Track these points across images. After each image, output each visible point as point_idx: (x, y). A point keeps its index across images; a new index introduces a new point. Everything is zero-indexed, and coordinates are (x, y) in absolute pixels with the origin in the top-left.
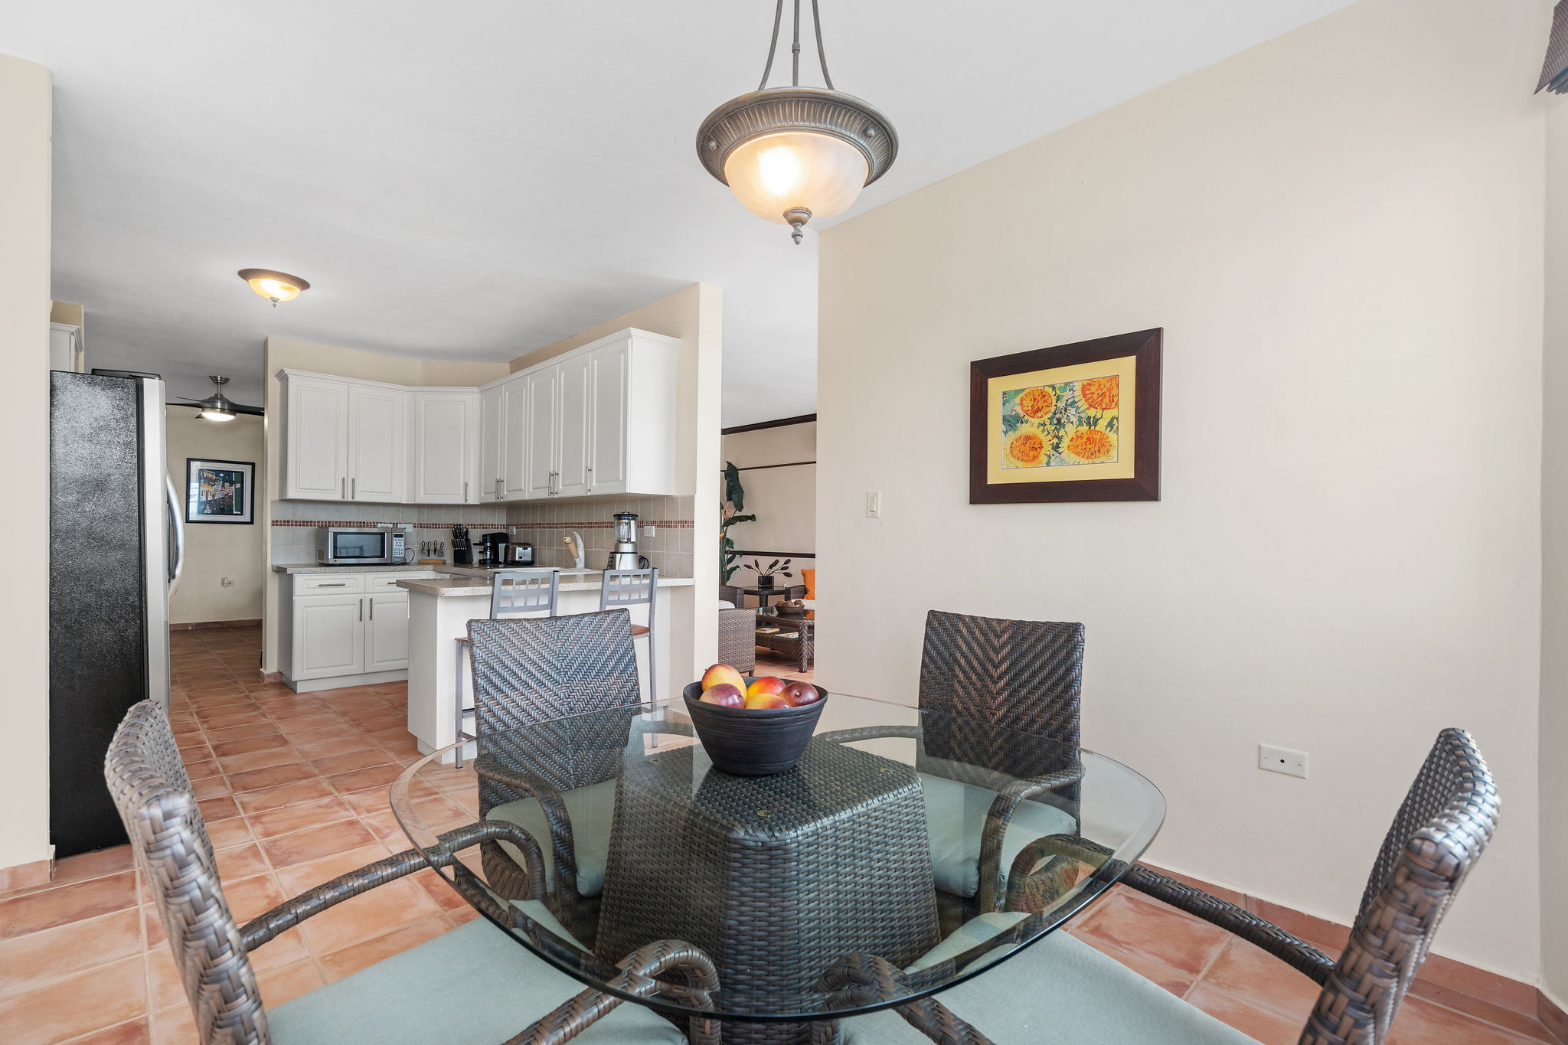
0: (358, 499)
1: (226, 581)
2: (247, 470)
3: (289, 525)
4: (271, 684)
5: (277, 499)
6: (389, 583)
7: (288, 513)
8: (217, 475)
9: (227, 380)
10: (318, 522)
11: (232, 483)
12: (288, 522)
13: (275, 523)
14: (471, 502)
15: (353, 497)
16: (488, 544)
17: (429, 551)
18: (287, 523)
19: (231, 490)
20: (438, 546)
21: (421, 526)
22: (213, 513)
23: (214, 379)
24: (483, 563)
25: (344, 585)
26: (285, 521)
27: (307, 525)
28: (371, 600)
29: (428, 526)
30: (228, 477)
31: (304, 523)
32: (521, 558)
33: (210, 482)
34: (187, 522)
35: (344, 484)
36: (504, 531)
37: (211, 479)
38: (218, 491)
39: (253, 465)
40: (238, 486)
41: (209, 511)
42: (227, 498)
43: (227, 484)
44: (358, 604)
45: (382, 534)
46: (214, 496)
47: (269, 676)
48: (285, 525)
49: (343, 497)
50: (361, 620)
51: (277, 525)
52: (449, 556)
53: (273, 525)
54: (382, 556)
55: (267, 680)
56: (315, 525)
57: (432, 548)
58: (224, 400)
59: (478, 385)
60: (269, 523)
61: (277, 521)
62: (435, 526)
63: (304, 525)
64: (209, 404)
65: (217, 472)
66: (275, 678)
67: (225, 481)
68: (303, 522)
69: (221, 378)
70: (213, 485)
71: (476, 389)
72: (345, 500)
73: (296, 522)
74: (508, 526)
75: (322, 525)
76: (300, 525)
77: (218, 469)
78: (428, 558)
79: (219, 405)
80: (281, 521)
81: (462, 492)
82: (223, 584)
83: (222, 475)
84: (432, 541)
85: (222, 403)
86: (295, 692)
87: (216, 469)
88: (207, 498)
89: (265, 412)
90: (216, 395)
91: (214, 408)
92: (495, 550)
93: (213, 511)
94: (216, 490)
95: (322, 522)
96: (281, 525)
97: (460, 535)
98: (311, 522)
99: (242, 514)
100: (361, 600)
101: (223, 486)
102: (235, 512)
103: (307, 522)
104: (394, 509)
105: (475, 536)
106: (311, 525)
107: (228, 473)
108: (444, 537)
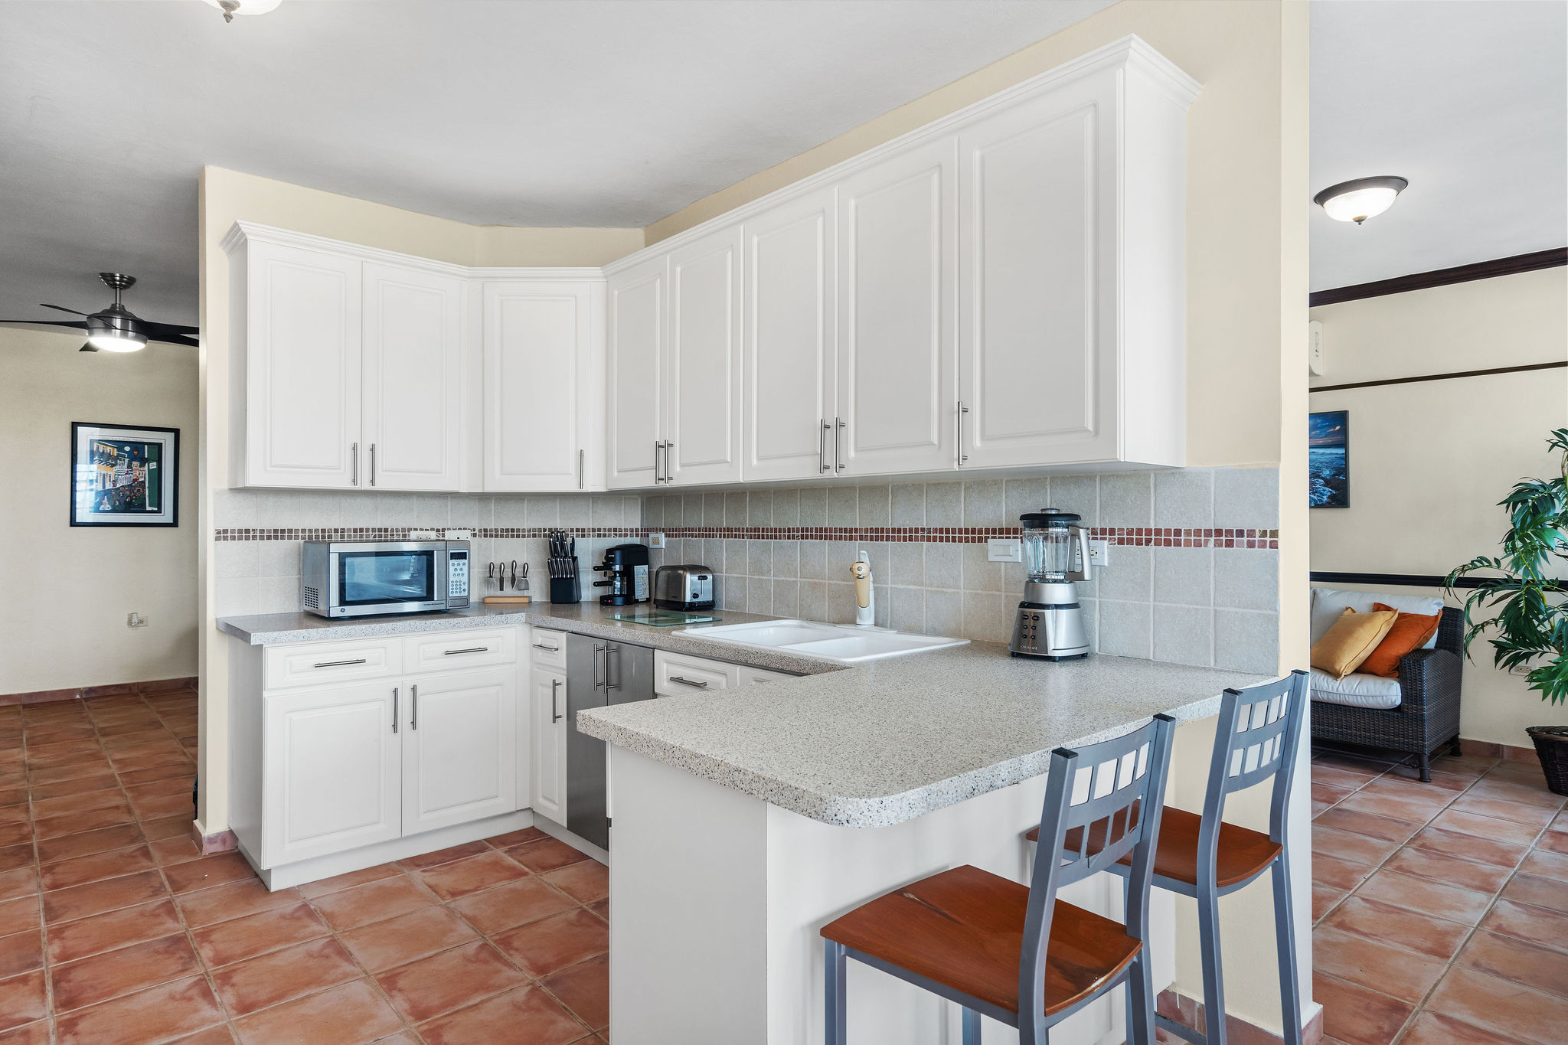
0: (380, 486)
1: (135, 620)
2: (167, 440)
3: (247, 538)
4: (216, 857)
5: (226, 486)
6: (448, 653)
7: (246, 516)
8: (120, 449)
9: (131, 281)
10: (303, 531)
11: (143, 461)
12: (247, 531)
13: (222, 535)
14: (589, 487)
15: (373, 482)
16: (617, 568)
17: (502, 580)
18: (246, 534)
19: (143, 473)
20: (519, 573)
21: (486, 533)
22: (114, 510)
23: (109, 278)
24: (606, 602)
25: (363, 661)
26: (240, 531)
27: (283, 538)
28: (414, 689)
29: (498, 534)
30: (138, 453)
31: (278, 534)
32: (695, 596)
33: (109, 460)
34: (71, 525)
35: (355, 455)
36: (637, 541)
37: (110, 456)
38: (122, 475)
39: (176, 432)
40: (153, 465)
41: (108, 507)
42: (136, 486)
43: (135, 464)
44: (391, 697)
45: (429, 555)
46: (115, 482)
47: (211, 840)
48: (240, 538)
49: (355, 481)
50: (395, 731)
51: (225, 538)
52: (538, 588)
53: (217, 539)
54: (429, 596)
55: (208, 849)
56: (297, 538)
57: (508, 574)
58: (126, 317)
59: (600, 263)
60: (211, 535)
61: (225, 531)
62: (512, 533)
63: (276, 538)
64: (103, 320)
65: (120, 445)
66: (224, 841)
67: (132, 458)
68: (276, 531)
69: (122, 277)
70: (113, 466)
71: (596, 271)
72: (358, 487)
73: (262, 531)
74: (645, 532)
75: (310, 537)
76: (269, 538)
77: (121, 439)
78: (500, 593)
79: (118, 322)
80: (233, 531)
81: (573, 468)
82: (130, 623)
83: (127, 449)
84: (508, 561)
85: (125, 320)
86: (267, 889)
87: (118, 439)
88: (104, 487)
89: (201, 338)
90: (114, 306)
91: (109, 327)
92: (628, 575)
93: (113, 506)
94: (118, 474)
95: (310, 531)
96: (233, 538)
97: (559, 549)
98: (290, 531)
99: (159, 511)
100: (396, 691)
101: (130, 466)
102: (148, 508)
103: (283, 531)
104: (436, 503)
105: (588, 552)
106: (290, 538)
107: (137, 446)
108: (529, 554)
